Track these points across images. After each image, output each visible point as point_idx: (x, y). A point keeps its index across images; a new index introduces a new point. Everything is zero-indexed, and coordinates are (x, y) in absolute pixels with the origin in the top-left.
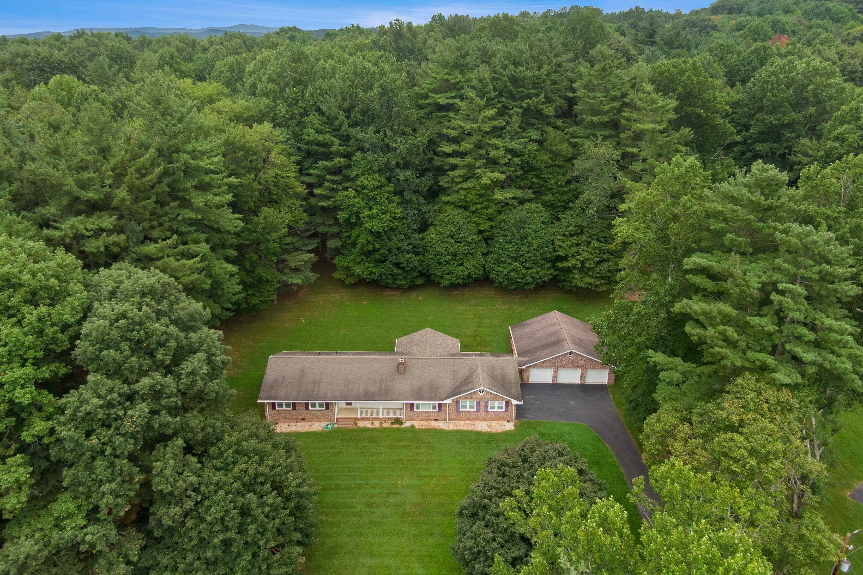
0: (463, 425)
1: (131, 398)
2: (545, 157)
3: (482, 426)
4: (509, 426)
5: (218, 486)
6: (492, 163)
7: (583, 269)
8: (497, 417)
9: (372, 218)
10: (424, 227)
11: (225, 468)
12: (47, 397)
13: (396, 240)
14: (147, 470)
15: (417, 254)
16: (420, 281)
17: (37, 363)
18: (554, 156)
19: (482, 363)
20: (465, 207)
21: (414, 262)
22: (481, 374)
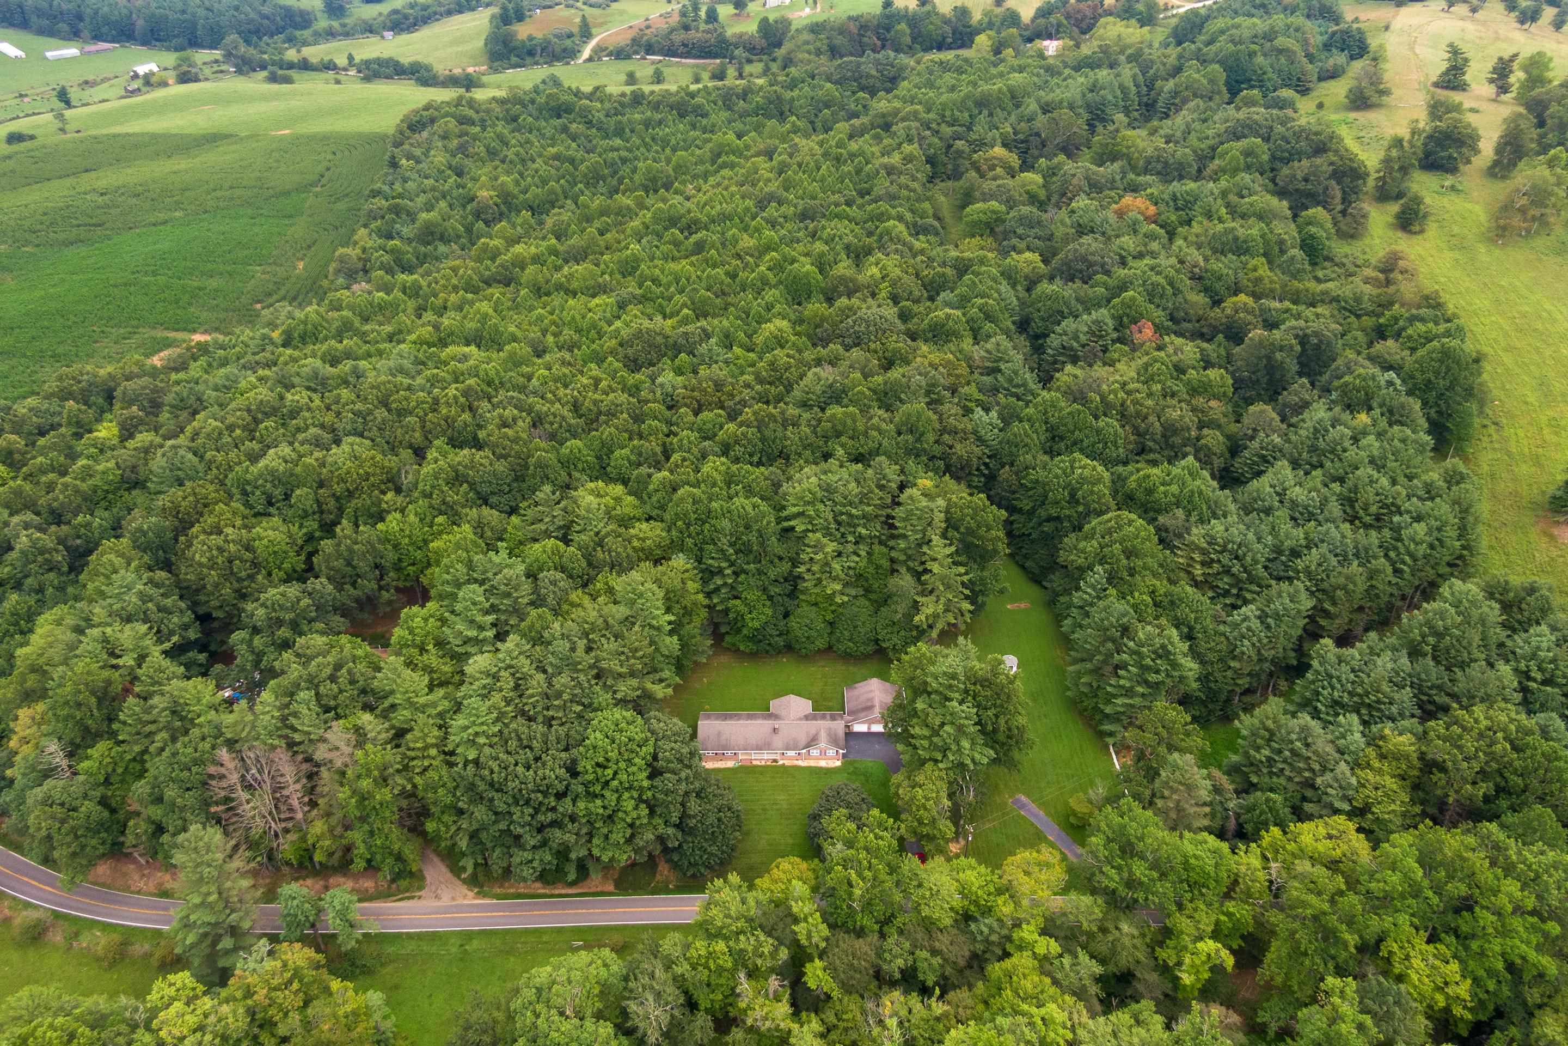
0: (812, 763)
1: (680, 780)
2: (871, 570)
3: (823, 764)
4: (838, 763)
7: (894, 649)
8: (831, 758)
13: (769, 629)
15: (783, 637)
16: (784, 650)
17: (645, 769)
18: (878, 567)
19: (824, 726)
20: (816, 604)
21: (780, 641)
22: (823, 735)
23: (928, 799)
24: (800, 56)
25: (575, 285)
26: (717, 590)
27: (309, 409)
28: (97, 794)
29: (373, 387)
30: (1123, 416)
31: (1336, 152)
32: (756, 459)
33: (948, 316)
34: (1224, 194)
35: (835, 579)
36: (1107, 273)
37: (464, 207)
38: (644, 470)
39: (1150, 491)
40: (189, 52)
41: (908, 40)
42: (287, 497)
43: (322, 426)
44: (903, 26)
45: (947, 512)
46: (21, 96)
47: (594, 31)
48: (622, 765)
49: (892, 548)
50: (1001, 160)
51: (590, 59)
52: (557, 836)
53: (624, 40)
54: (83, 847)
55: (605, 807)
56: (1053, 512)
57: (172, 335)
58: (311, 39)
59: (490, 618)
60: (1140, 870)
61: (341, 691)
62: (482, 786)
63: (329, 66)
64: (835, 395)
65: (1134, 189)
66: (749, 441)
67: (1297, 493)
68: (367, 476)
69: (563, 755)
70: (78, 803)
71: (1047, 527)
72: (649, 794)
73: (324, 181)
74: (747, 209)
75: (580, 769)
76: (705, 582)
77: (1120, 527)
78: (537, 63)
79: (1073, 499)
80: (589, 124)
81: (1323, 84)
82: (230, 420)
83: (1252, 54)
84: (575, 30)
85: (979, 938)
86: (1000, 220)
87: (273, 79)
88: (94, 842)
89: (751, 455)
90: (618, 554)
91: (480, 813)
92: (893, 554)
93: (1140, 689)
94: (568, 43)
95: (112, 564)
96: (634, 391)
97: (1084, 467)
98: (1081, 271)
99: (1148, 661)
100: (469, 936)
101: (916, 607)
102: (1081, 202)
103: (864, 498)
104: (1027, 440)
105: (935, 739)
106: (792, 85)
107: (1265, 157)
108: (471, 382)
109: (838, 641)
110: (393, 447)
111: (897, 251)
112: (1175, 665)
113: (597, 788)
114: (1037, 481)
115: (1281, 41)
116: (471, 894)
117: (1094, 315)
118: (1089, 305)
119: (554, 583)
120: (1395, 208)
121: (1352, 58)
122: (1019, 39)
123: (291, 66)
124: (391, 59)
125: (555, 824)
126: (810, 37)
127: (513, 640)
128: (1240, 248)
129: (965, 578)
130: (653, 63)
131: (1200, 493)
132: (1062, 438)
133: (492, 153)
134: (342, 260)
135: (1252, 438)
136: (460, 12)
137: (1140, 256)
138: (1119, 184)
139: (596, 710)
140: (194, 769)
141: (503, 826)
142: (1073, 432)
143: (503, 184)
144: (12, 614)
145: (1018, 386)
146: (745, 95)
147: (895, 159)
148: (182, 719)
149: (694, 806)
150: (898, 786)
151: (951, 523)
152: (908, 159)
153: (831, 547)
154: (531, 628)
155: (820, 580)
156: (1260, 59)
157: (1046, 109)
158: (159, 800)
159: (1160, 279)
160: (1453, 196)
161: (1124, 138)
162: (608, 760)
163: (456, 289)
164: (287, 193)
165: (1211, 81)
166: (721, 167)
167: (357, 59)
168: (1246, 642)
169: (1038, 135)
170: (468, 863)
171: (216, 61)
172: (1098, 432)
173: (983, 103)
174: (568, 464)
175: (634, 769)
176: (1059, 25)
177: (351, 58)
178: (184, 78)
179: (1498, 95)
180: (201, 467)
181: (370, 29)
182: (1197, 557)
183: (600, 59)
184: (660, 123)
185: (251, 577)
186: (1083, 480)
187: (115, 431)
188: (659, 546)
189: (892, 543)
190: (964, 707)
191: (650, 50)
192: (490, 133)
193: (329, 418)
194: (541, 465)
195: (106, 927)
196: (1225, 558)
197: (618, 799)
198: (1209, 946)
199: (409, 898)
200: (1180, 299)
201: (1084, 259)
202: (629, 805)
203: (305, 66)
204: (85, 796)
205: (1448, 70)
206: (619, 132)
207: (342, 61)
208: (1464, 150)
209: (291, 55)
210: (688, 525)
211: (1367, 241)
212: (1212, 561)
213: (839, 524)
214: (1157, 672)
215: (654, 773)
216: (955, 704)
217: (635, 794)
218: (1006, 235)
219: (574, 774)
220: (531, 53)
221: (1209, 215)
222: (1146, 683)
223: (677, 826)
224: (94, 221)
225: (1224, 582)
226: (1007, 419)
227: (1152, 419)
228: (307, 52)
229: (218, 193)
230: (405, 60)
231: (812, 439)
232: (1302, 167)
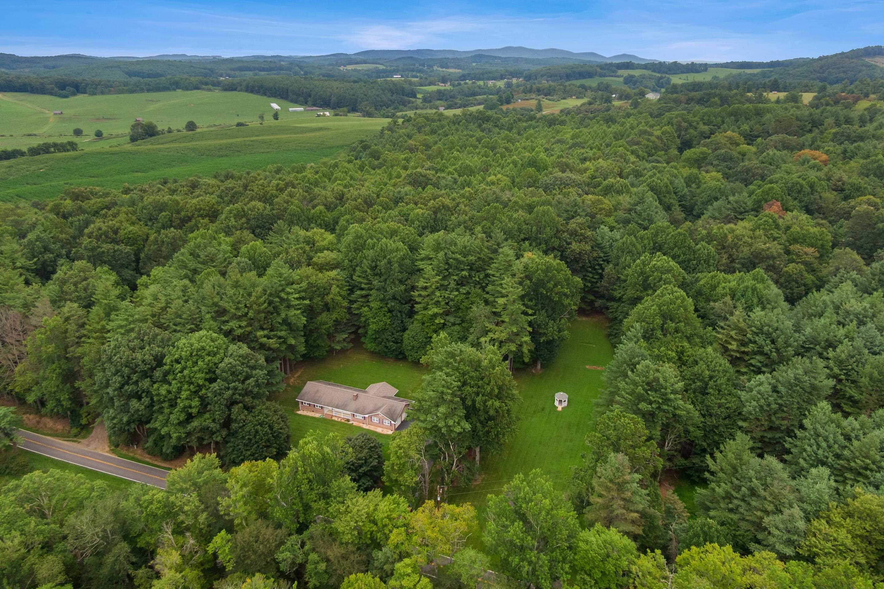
0: (372, 428)
1: (228, 388)
3: (379, 430)
4: (390, 432)
5: (250, 421)
6: (437, 303)
8: (387, 428)
9: (373, 323)
10: (404, 330)
11: (254, 417)
12: (207, 383)
13: (387, 335)
14: (230, 410)
15: (397, 343)
16: (400, 357)
17: (207, 373)
18: (472, 303)
19: (392, 403)
20: (422, 323)
21: (395, 347)
22: (385, 408)
26: (358, 299)
39: (715, 288)
69: (158, 349)
75: (164, 361)
76: (351, 292)
77: (663, 296)
92: (485, 295)
101: (486, 332)
102: (771, 152)
104: (631, 247)
113: (169, 377)
114: (628, 274)
116: (108, 448)
117: (737, 196)
125: (135, 395)
129: (530, 318)
135: (834, 274)
151: (529, 276)
153: (435, 278)
162: (182, 358)
168: (753, 403)
172: (694, 250)
182: (736, 336)
186: (655, 269)
188: (329, 264)
189: (487, 288)
199: (73, 441)
201: (749, 171)
212: (749, 340)
213: (450, 266)
215: (215, 379)
225: (757, 360)
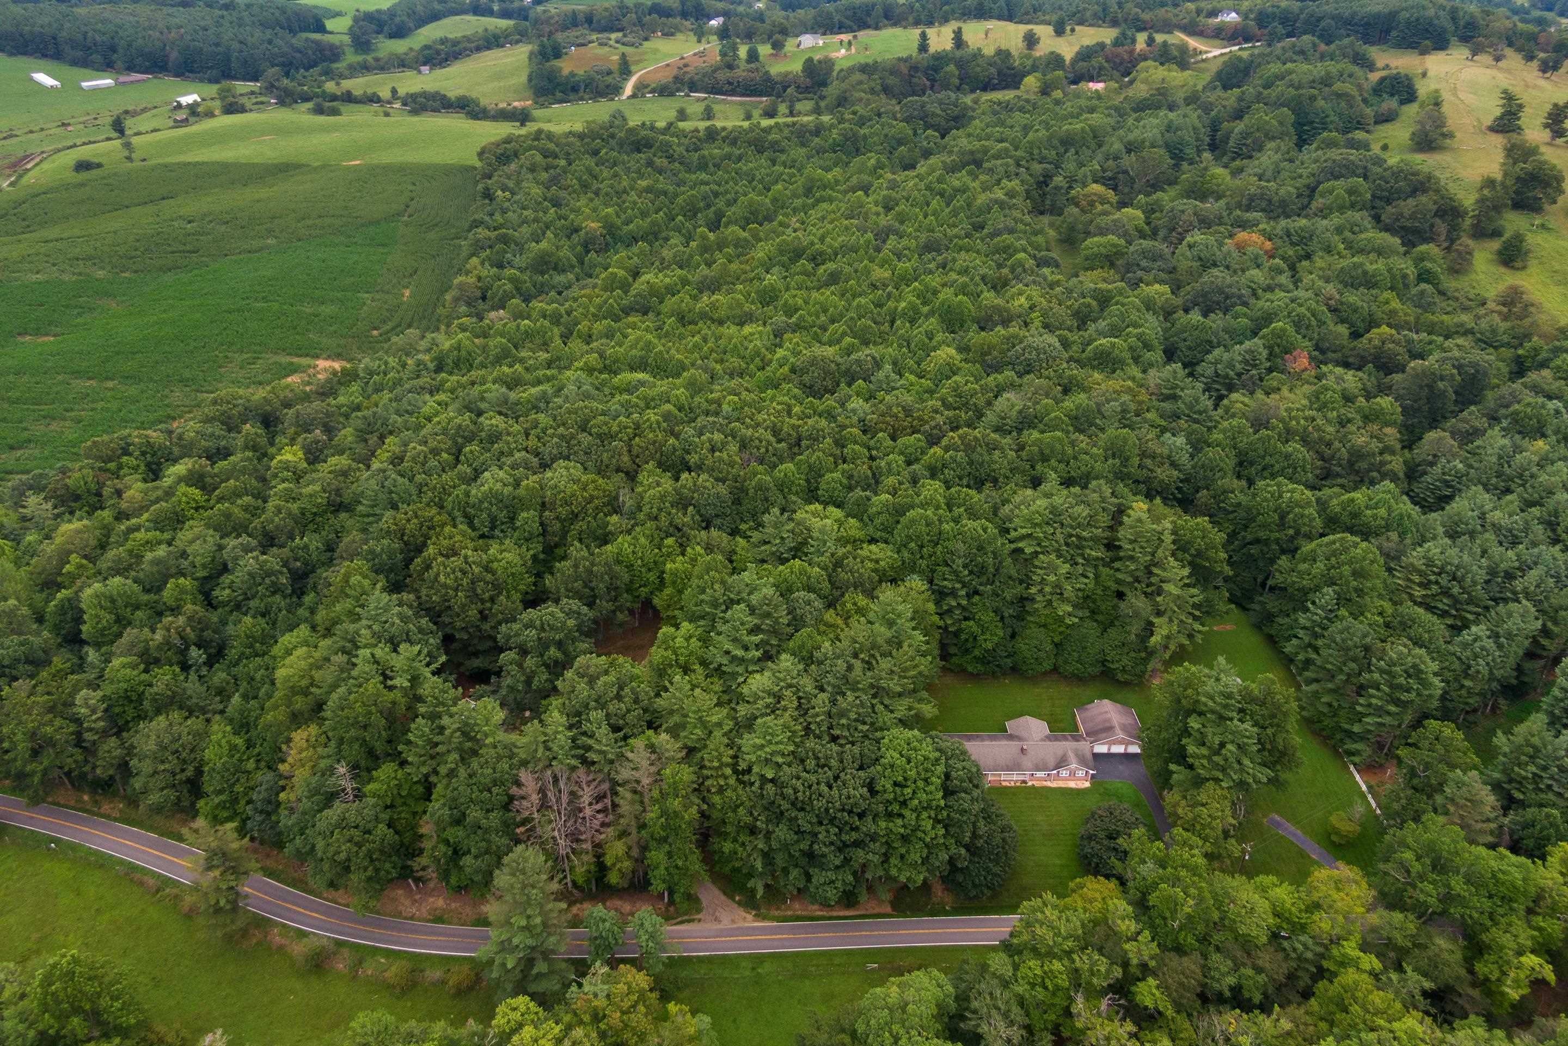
0: (1061, 784)
2: (1099, 592)
3: (1072, 784)
4: (1087, 784)
7: (1124, 670)
8: (1080, 779)
10: (1013, 636)
15: (1012, 658)
16: (1010, 673)
18: (1106, 589)
19: (1067, 746)
20: (1045, 626)
21: (1009, 662)
22: (1071, 755)
23: (1215, 818)
24: (857, 95)
25: (722, 313)
26: (950, 611)
27: (509, 434)
28: (385, 816)
29: (570, 412)
30: (1305, 441)
31: (1437, 191)
32: (965, 482)
33: (1113, 345)
34: (1339, 230)
35: (1068, 600)
36: (1245, 304)
37: (569, 237)
38: (859, 492)
39: (1354, 515)
40: (226, 83)
41: (957, 81)
42: (512, 519)
43: (526, 449)
44: (951, 68)
45: (1174, 533)
46: (63, 125)
47: (633, 68)
48: (921, 784)
49: (1118, 570)
50: (1100, 196)
51: (634, 96)
52: (860, 855)
53: (666, 77)
54: (377, 870)
55: (904, 826)
56: (1263, 534)
57: (296, 360)
58: (347, 73)
59: (757, 639)
60: (1458, 885)
61: (628, 711)
62: (785, 805)
63: (373, 99)
64: (1026, 422)
65: (1243, 225)
66: (959, 465)
67: (1497, 516)
68: (592, 499)
69: (861, 773)
70: (371, 826)
71: (1254, 550)
72: (945, 813)
73: (410, 210)
74: (868, 242)
75: (878, 788)
76: (937, 603)
77: (1346, 550)
78: (582, 99)
79: (1282, 523)
80: (670, 158)
81: (1379, 127)
82: (432, 444)
83: (1313, 98)
84: (615, 67)
85: (1293, 955)
86: (1119, 254)
87: (319, 111)
88: (388, 866)
89: (960, 478)
90: (861, 575)
91: (782, 832)
92: (1120, 576)
93: (1392, 708)
94: (609, 79)
95: (362, 587)
96: (830, 415)
97: (1293, 491)
98: (1218, 303)
99: (1402, 680)
100: (759, 959)
101: (1149, 628)
102: (1196, 237)
103: (1091, 522)
104: (1221, 465)
105: (1216, 758)
106: (862, 122)
107: (1368, 196)
108: (668, 407)
109: (1066, 662)
110: (601, 471)
111: (1034, 282)
112: (1424, 683)
113: (895, 808)
114: (1239, 504)
115: (1338, 86)
116: (749, 917)
117: (1248, 344)
118: (1237, 336)
119: (808, 603)
120: (1496, 245)
121: (1402, 102)
122: (1065, 82)
123: (334, 98)
124: (437, 93)
125: (857, 844)
126: (864, 77)
127: (786, 661)
128: (1369, 282)
129: (1196, 600)
130: (698, 100)
131: (1409, 516)
132: (1252, 464)
133: (585, 186)
134: (461, 287)
135: (1432, 464)
136: (489, 48)
137: (1269, 289)
138: (1226, 219)
139: (882, 729)
140: (495, 790)
141: (804, 846)
142: (1263, 457)
143: (607, 215)
144: (247, 637)
145: (1200, 413)
146: (818, 131)
147: (999, 194)
148: (471, 739)
149: (982, 827)
150: (1175, 805)
151: (1181, 547)
152: (1011, 194)
153: (1065, 568)
154: (802, 646)
155: (1050, 602)
156: (1321, 103)
157: (1130, 148)
158: (458, 821)
159: (1303, 310)
160: (1545, 235)
161: (1213, 176)
162: (905, 779)
163: (596, 318)
164: (377, 223)
165: (1281, 123)
166: (818, 201)
167: (402, 92)
168: (1481, 661)
169: (1126, 172)
170: (758, 886)
171: (253, 93)
172: (1287, 457)
173: (1067, 142)
174: (782, 486)
175: (932, 788)
176: (1101, 68)
177: (394, 91)
178: (231, 109)
179: (1553, 138)
180: (414, 491)
181: (403, 63)
182: (1417, 579)
183: (643, 96)
184: (740, 159)
185: (492, 600)
186: (1293, 504)
187: (301, 454)
188: (892, 568)
189: (1117, 565)
190: (1246, 726)
191: (693, 87)
192: (578, 166)
193: (532, 442)
194: (761, 488)
195: (388, 953)
196: (1444, 580)
197: (918, 818)
198: (1531, 960)
199: (689, 921)
200: (1324, 330)
201: (1220, 291)
202: (927, 825)
203: (349, 98)
204: (377, 819)
205: (1503, 115)
206: (702, 166)
207: (385, 94)
208: (1550, 190)
209: (330, 86)
210: (922, 547)
211: (1473, 276)
212: (1430, 582)
213: (1070, 546)
214: (1408, 691)
215: (948, 792)
216: (1236, 722)
217: (933, 814)
218: (1129, 268)
219: (873, 792)
220: (575, 89)
221: (1328, 250)
222: (1397, 702)
223: (967, 847)
224: (188, 248)
225: (1443, 603)
226: (1197, 445)
227: (1337, 444)
228: (347, 84)
229: (310, 222)
230: (452, 94)
231: (1018, 463)
232: (1408, 206)
